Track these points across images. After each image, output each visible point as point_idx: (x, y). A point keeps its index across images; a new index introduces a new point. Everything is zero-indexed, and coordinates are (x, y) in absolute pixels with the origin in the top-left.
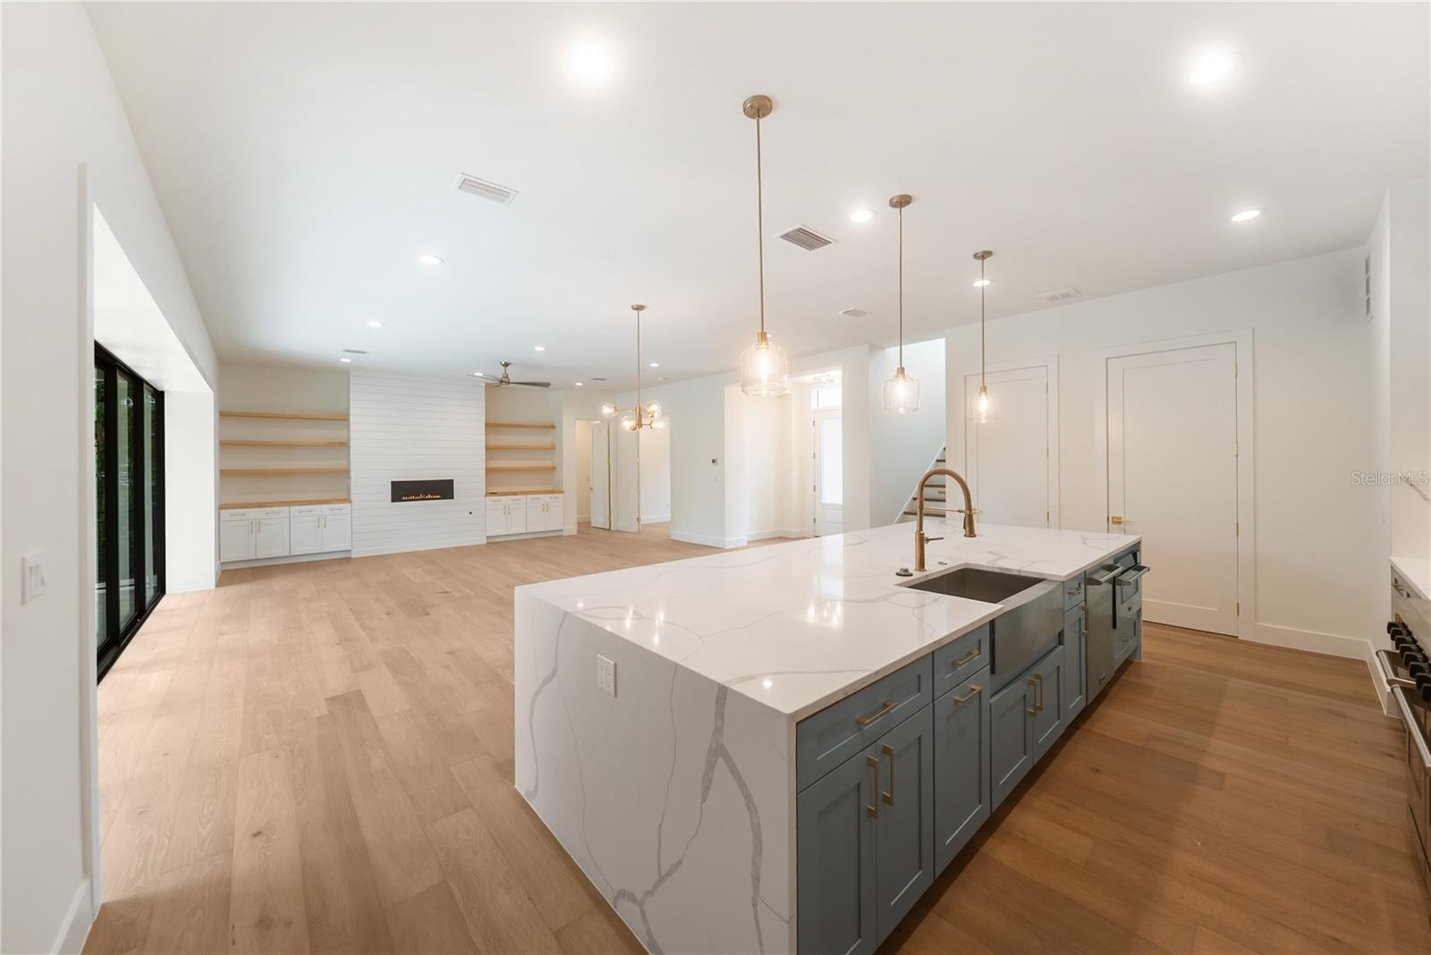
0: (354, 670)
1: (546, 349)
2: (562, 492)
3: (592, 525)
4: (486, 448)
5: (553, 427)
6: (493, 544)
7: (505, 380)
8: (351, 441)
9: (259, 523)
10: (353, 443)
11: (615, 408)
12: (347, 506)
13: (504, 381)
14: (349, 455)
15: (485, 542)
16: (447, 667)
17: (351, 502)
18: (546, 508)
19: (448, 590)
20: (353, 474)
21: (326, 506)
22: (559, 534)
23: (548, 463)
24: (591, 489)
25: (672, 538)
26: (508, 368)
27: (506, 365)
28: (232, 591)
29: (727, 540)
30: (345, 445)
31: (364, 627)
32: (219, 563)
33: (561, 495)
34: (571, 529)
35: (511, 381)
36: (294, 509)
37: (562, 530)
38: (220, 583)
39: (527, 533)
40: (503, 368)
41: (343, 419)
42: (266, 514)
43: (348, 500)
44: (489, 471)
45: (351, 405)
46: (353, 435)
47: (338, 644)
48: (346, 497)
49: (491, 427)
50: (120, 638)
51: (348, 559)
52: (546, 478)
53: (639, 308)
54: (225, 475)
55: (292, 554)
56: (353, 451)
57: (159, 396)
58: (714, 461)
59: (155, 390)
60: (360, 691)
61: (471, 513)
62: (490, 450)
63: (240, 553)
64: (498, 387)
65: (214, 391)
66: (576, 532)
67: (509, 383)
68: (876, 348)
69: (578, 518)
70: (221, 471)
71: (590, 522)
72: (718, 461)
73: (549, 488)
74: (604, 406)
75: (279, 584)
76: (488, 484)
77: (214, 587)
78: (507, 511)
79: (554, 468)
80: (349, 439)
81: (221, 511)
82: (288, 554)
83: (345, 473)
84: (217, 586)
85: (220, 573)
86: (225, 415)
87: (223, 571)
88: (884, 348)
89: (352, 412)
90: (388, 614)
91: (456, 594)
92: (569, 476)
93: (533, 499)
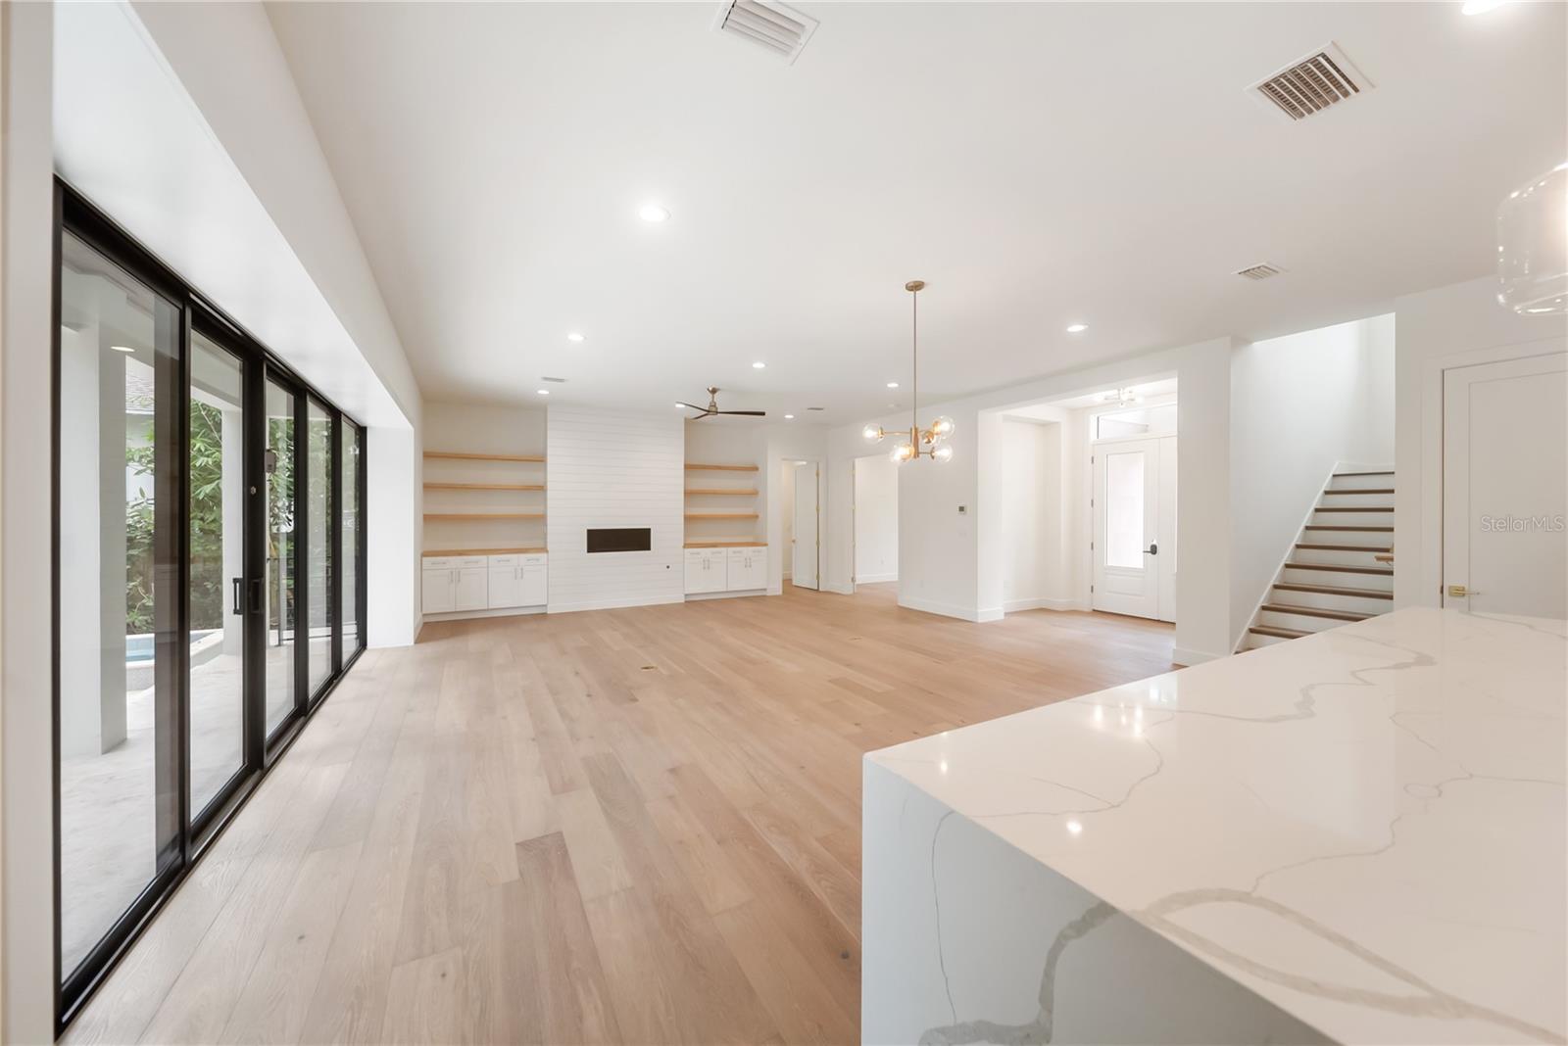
0: (554, 792)
1: (766, 365)
2: (766, 545)
3: (794, 584)
4: (685, 493)
5: (756, 469)
6: (695, 605)
7: (714, 409)
8: (548, 484)
9: (459, 572)
10: (549, 486)
11: (882, 429)
12: (543, 556)
13: (712, 411)
14: (545, 499)
15: (683, 601)
16: (671, 798)
17: (547, 552)
18: (748, 564)
19: (654, 665)
20: (549, 521)
21: (523, 557)
22: (764, 593)
23: (749, 511)
24: (794, 541)
25: (899, 604)
26: (716, 395)
27: (714, 391)
28: (430, 648)
29: (979, 611)
30: (541, 489)
31: (563, 714)
32: (420, 614)
33: (764, 548)
34: (776, 588)
35: (719, 410)
36: (493, 558)
37: (765, 590)
38: (420, 639)
39: (727, 592)
40: (711, 395)
41: (539, 460)
42: (466, 563)
43: (544, 550)
44: (688, 519)
45: (549, 444)
46: (550, 477)
47: (534, 740)
48: (541, 546)
49: (689, 468)
50: (308, 709)
51: (544, 615)
52: (747, 528)
53: (916, 287)
54: (429, 520)
55: (491, 607)
56: (549, 493)
57: (361, 432)
58: (962, 509)
59: (358, 425)
60: (560, 834)
61: (668, 567)
62: (689, 494)
63: (441, 605)
64: (704, 418)
65: (413, 426)
66: (780, 593)
67: (717, 413)
68: (1240, 340)
69: (783, 575)
70: (424, 515)
71: (791, 580)
72: (968, 510)
73: (750, 539)
74: (866, 428)
75: (475, 642)
76: (687, 534)
77: (412, 643)
78: (707, 565)
79: (757, 517)
80: (546, 483)
81: (424, 559)
82: (486, 608)
83: (541, 519)
84: (416, 643)
85: (421, 626)
86: (429, 456)
87: (425, 624)
88: (1251, 342)
89: (549, 452)
90: (589, 696)
91: (665, 672)
92: (773, 525)
93: (734, 552)
